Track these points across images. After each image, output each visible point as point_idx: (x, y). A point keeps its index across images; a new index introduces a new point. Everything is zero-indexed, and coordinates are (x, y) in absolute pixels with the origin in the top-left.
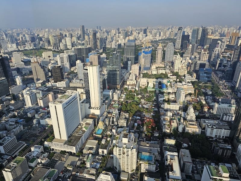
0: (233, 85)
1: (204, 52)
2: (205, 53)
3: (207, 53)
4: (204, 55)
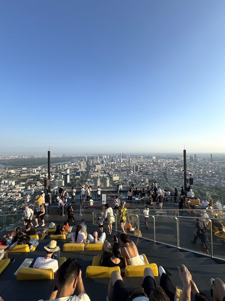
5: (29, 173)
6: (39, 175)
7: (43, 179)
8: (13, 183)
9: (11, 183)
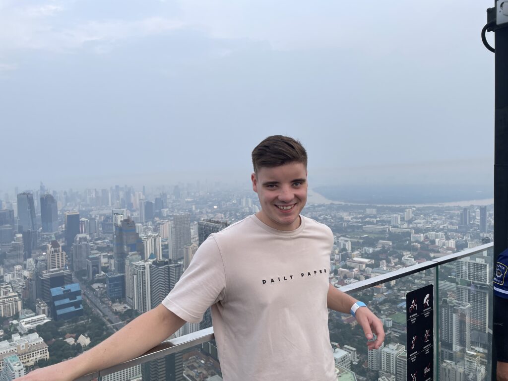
0: (129, 308)
1: (53, 249)
2: (56, 251)
3: (61, 250)
4: (56, 256)
5: (382, 225)
6: (409, 234)
7: (419, 246)
8: (349, 246)
9: (344, 245)
